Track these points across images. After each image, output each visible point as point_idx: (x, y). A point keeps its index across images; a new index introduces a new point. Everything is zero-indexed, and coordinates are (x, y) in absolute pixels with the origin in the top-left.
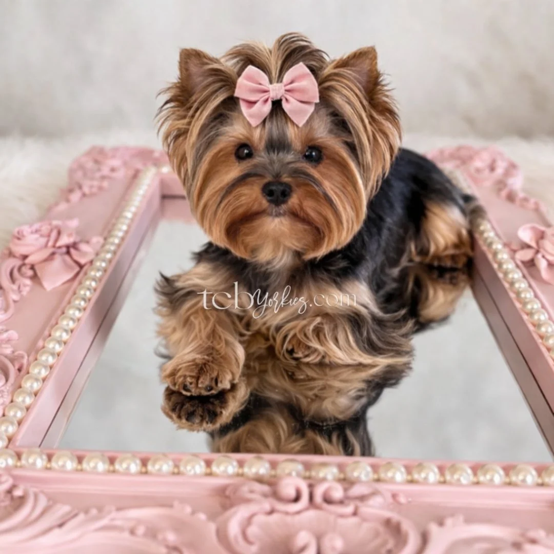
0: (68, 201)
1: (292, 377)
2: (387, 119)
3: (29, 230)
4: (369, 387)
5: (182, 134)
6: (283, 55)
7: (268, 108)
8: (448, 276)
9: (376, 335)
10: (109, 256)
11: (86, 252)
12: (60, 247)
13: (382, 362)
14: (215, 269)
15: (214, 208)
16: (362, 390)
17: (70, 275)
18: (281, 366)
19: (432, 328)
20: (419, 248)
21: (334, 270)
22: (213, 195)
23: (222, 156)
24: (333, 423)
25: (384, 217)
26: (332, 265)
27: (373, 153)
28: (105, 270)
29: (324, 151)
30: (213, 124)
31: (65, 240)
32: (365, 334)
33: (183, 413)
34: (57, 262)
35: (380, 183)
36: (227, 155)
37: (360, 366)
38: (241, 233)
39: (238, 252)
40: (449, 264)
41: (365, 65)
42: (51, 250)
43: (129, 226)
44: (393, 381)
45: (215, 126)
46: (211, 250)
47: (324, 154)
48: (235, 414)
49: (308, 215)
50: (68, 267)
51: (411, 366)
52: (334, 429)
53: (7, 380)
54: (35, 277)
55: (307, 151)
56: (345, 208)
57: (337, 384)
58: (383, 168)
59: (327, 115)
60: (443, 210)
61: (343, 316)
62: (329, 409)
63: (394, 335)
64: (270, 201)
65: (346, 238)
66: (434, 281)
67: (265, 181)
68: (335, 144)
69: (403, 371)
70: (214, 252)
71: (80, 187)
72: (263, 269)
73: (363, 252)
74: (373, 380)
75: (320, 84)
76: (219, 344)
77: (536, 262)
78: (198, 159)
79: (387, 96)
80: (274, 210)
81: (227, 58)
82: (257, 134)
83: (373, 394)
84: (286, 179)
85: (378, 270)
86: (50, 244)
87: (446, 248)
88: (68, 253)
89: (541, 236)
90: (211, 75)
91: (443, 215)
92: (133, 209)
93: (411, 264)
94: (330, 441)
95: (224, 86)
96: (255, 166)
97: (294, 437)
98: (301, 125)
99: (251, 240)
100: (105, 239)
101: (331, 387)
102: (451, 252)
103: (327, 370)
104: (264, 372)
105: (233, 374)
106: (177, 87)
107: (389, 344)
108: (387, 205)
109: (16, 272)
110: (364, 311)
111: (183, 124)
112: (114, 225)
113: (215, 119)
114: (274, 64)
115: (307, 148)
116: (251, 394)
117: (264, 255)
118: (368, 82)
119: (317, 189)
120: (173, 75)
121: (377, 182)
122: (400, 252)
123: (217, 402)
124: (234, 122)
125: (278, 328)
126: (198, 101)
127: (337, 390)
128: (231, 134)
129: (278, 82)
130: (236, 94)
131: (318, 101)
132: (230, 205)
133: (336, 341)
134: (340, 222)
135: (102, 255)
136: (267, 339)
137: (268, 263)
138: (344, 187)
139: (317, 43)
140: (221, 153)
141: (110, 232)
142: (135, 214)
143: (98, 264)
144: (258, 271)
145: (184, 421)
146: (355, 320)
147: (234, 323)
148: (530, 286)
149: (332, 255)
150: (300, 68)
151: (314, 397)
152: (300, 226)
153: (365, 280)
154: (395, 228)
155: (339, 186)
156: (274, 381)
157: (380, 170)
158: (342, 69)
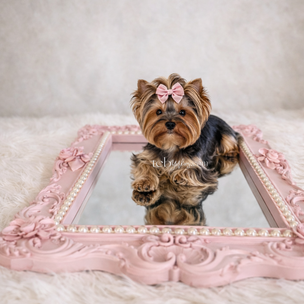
0: (78, 141)
1: (176, 190)
2: (207, 102)
3: (66, 150)
4: (203, 194)
5: (138, 107)
6: (172, 80)
7: (167, 97)
8: (230, 159)
9: (204, 176)
10: (95, 159)
11: (87, 158)
12: (77, 156)
13: (207, 185)
14: (150, 152)
15: (149, 131)
16: (201, 195)
17: (81, 166)
18: (172, 186)
19: (225, 176)
20: (220, 150)
21: (190, 153)
22: (149, 127)
23: (152, 114)
24: (190, 206)
25: (207, 137)
26: (189, 151)
27: (203, 113)
28: (94, 164)
29: (186, 112)
30: (149, 103)
31: (79, 153)
32: (200, 176)
33: (138, 199)
34: (77, 161)
35: (205, 123)
36: (153, 114)
37: (199, 187)
38: (159, 140)
39: (158, 146)
40: (231, 155)
41: (198, 84)
42: (74, 157)
43: (102, 150)
44: (211, 193)
45: (150, 104)
46: (149, 146)
47: (186, 113)
48: (156, 201)
49: (181, 133)
50: (80, 163)
51: (217, 187)
52: (191, 208)
53: (58, 202)
54: (68, 166)
55: (180, 112)
56: (193, 131)
57: (192, 193)
58: (206, 118)
59: (187, 100)
60: (228, 137)
61: (193, 169)
62: (189, 202)
63: (211, 176)
64: (168, 128)
65: (194, 141)
66: (226, 160)
67: (166, 121)
68: (190, 109)
69: (215, 189)
70: (150, 146)
71: (82, 136)
72: (166, 152)
73: (200, 148)
74: (204, 192)
75: (184, 89)
76: (150, 176)
77: (265, 161)
78: (144, 115)
79: (206, 95)
80: (169, 131)
81: (154, 82)
82: (163, 106)
83: (205, 197)
84: (173, 121)
85: (205, 156)
86: (74, 155)
87: (230, 150)
88: (80, 158)
89: (267, 152)
90: (148, 87)
91: (229, 139)
92: (103, 144)
93: (216, 155)
94: (189, 212)
95: (152, 91)
96: (163, 117)
97: (177, 210)
98: (178, 103)
99: (162, 142)
100: (94, 154)
101: (190, 194)
102: (231, 152)
103: (188, 188)
104: (166, 188)
105: (155, 186)
106: (137, 92)
107: (209, 179)
108: (208, 134)
109: (61, 165)
110: (200, 168)
111: (139, 104)
112: (96, 149)
113: (150, 101)
114: (169, 84)
115: (180, 111)
116: (162, 196)
117: (166, 147)
118: (200, 90)
119: (184, 124)
120: (136, 88)
121: (204, 123)
122: (213, 150)
123: (150, 195)
124: (156, 102)
125: (171, 173)
126: (144, 96)
127: (192, 195)
128: (155, 106)
129: (170, 89)
130: (156, 93)
131: (184, 95)
132: (155, 130)
133: (191, 177)
134: (192, 135)
135: (93, 159)
136: (167, 177)
137: (168, 150)
138: (193, 124)
139: (182, 77)
140: (151, 113)
141: (95, 151)
142: (104, 146)
143: (92, 162)
144: (164, 152)
145: (139, 201)
146: (197, 171)
147: (156, 171)
148: (262, 168)
149: (189, 147)
150: (178, 84)
151: (184, 198)
152: (178, 137)
153: (200, 157)
154: (211, 141)
155: (192, 123)
156: (169, 192)
157: (205, 119)
158: (191, 85)
